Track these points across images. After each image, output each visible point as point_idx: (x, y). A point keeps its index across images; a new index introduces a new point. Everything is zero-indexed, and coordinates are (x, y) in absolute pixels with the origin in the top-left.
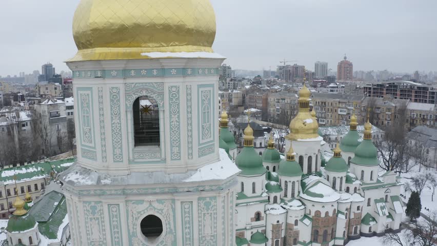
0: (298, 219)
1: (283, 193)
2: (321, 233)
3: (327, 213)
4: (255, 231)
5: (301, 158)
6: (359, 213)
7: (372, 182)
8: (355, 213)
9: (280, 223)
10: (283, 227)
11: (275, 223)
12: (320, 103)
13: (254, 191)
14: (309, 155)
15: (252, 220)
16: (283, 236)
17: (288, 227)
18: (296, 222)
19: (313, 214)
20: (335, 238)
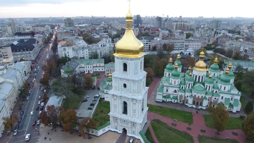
0: (188, 96)
1: (186, 86)
2: (196, 102)
3: (199, 96)
4: (174, 96)
5: (196, 76)
6: (215, 101)
7: (224, 91)
8: (213, 100)
9: (182, 95)
10: (183, 97)
11: (181, 95)
12: (252, 49)
13: (175, 83)
14: (199, 76)
15: (173, 92)
16: (183, 99)
17: (185, 97)
18: (188, 97)
19: (194, 95)
20: (202, 106)
